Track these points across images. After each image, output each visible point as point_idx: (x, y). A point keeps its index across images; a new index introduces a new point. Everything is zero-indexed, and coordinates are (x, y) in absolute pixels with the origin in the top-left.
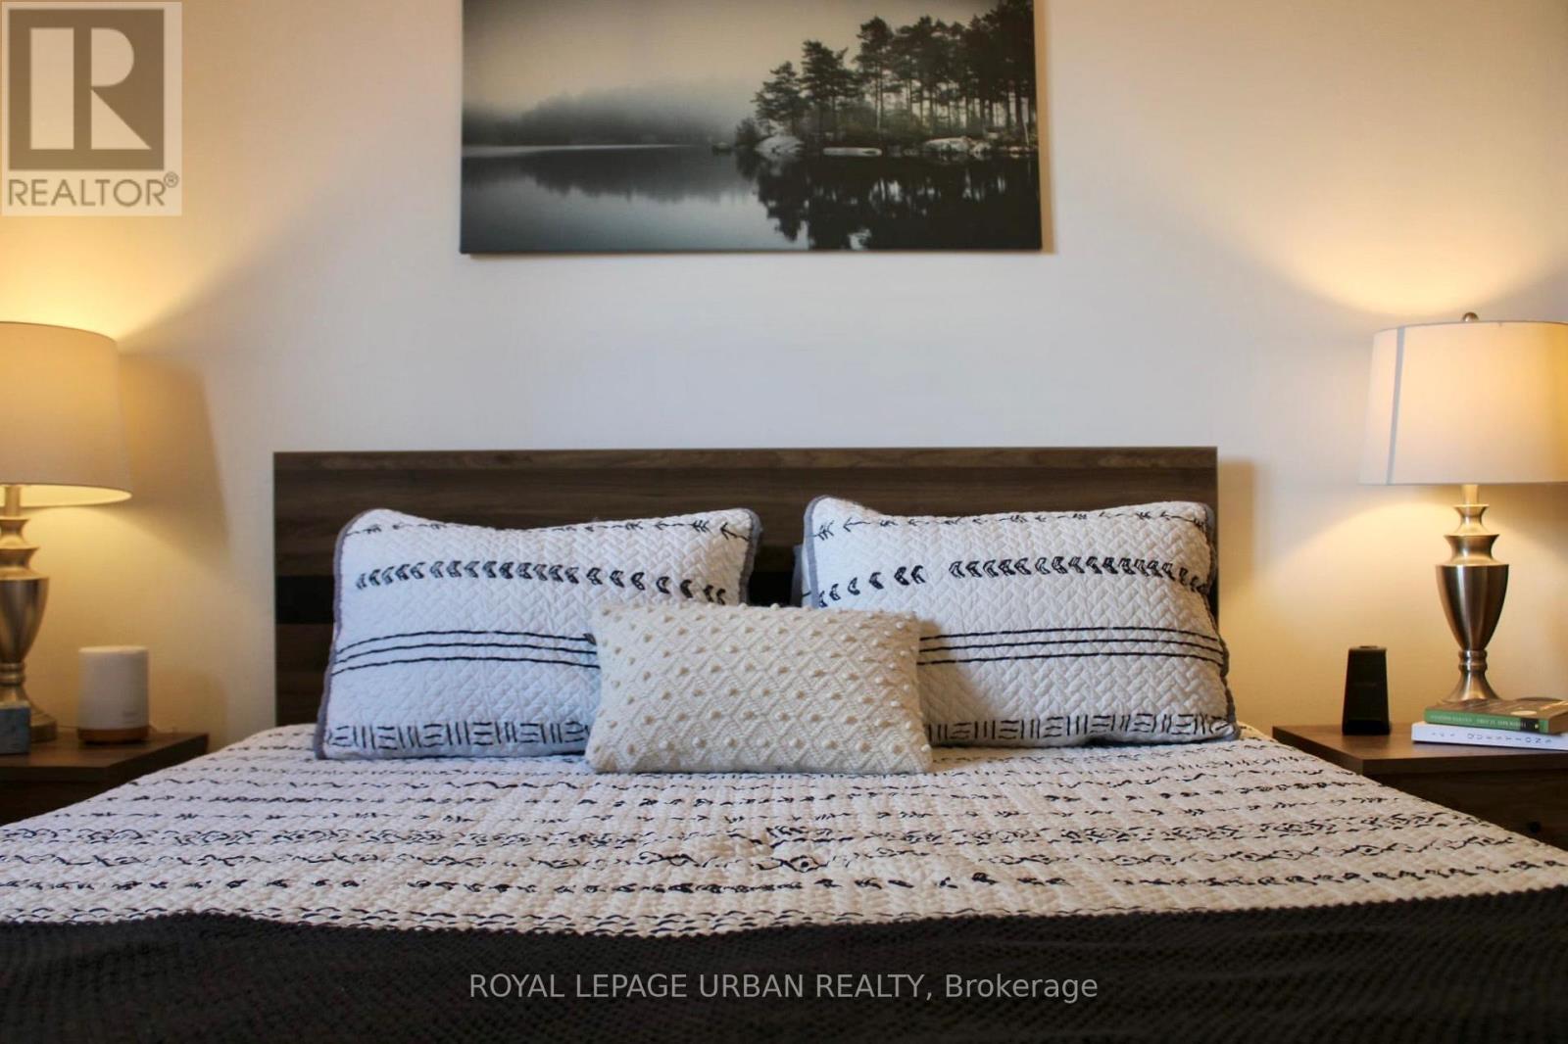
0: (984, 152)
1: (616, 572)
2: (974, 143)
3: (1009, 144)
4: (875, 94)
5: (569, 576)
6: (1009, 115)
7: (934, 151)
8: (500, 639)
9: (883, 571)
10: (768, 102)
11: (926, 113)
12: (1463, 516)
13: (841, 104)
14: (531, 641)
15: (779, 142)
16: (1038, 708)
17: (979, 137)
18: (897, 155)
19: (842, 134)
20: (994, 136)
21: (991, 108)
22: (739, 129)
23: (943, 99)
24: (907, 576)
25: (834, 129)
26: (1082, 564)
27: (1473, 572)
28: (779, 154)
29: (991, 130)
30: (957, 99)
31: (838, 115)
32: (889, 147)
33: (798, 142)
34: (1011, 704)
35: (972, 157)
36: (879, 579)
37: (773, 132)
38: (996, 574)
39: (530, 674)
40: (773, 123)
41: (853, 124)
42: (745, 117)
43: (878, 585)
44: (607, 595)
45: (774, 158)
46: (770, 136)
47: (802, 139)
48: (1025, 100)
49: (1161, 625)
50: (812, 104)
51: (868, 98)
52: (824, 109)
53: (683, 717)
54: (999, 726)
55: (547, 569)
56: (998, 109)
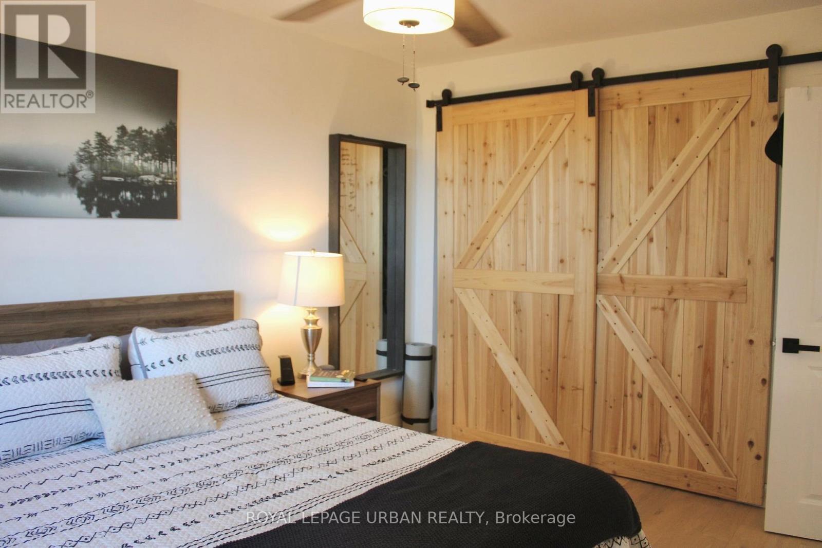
0: (160, 182)
1: (87, 371)
2: (156, 178)
3: (168, 179)
4: (121, 156)
5: (72, 375)
6: (168, 168)
7: (142, 180)
8: (53, 406)
9: (172, 357)
10: (81, 156)
11: (140, 165)
12: (309, 313)
13: (109, 159)
14: (65, 404)
15: (85, 174)
16: (228, 399)
17: (157, 175)
18: (129, 181)
19: (109, 171)
20: (163, 175)
21: (162, 164)
22: (69, 166)
23: (146, 160)
24: (181, 358)
25: (106, 169)
26: (234, 348)
27: (313, 331)
28: (85, 178)
29: (162, 173)
30: (151, 160)
31: (108, 164)
32: (126, 178)
33: (93, 174)
34: (220, 399)
35: (155, 183)
36: (172, 360)
37: (82, 169)
38: (210, 355)
39: (67, 418)
40: (83, 165)
41: (113, 168)
42: (72, 162)
43: (171, 362)
44: (87, 381)
45: (83, 180)
46: (81, 170)
47: (94, 172)
48: (174, 162)
49: (259, 366)
50: (98, 158)
51: (119, 158)
52: (103, 160)
53: (143, 426)
54: (217, 406)
55: (62, 373)
56: (165, 164)
